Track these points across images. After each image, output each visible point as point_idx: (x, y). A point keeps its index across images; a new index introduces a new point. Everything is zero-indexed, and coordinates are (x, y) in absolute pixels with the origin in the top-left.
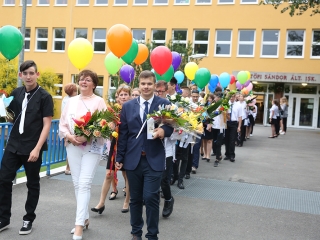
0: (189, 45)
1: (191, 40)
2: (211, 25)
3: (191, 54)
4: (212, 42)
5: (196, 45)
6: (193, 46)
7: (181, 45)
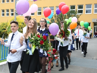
0: (76, 10)
1: (77, 9)
2: (84, 3)
3: (77, 13)
4: (84, 9)
5: (79, 11)
6: (77, 11)
7: (73, 11)
